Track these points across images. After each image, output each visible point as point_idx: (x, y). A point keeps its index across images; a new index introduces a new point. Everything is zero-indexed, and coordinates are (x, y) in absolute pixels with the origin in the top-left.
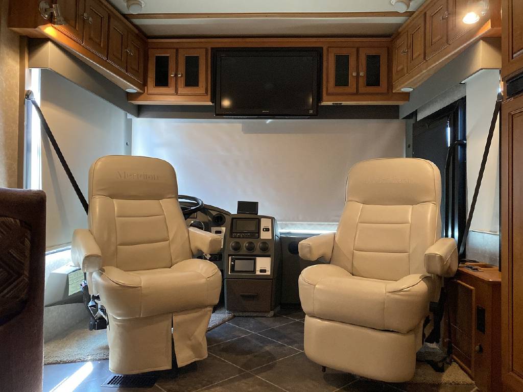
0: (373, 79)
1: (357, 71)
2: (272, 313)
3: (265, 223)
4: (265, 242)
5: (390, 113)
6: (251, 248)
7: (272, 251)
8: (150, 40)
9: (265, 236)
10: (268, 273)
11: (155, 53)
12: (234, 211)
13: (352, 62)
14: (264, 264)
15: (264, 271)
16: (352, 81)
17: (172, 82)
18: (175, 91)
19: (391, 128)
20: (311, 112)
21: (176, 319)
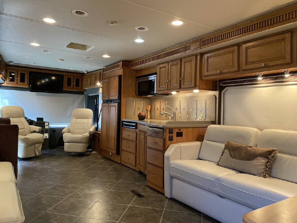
0: (77, 85)
1: (73, 83)
2: (48, 149)
3: (46, 124)
4: (46, 129)
5: (81, 93)
7: (49, 131)
9: (46, 127)
10: (48, 138)
11: (9, 71)
12: (36, 120)
13: (72, 80)
14: (46, 135)
15: (47, 137)
16: (72, 85)
17: (15, 80)
18: (16, 83)
19: (81, 97)
20: (60, 92)
21: (36, 145)
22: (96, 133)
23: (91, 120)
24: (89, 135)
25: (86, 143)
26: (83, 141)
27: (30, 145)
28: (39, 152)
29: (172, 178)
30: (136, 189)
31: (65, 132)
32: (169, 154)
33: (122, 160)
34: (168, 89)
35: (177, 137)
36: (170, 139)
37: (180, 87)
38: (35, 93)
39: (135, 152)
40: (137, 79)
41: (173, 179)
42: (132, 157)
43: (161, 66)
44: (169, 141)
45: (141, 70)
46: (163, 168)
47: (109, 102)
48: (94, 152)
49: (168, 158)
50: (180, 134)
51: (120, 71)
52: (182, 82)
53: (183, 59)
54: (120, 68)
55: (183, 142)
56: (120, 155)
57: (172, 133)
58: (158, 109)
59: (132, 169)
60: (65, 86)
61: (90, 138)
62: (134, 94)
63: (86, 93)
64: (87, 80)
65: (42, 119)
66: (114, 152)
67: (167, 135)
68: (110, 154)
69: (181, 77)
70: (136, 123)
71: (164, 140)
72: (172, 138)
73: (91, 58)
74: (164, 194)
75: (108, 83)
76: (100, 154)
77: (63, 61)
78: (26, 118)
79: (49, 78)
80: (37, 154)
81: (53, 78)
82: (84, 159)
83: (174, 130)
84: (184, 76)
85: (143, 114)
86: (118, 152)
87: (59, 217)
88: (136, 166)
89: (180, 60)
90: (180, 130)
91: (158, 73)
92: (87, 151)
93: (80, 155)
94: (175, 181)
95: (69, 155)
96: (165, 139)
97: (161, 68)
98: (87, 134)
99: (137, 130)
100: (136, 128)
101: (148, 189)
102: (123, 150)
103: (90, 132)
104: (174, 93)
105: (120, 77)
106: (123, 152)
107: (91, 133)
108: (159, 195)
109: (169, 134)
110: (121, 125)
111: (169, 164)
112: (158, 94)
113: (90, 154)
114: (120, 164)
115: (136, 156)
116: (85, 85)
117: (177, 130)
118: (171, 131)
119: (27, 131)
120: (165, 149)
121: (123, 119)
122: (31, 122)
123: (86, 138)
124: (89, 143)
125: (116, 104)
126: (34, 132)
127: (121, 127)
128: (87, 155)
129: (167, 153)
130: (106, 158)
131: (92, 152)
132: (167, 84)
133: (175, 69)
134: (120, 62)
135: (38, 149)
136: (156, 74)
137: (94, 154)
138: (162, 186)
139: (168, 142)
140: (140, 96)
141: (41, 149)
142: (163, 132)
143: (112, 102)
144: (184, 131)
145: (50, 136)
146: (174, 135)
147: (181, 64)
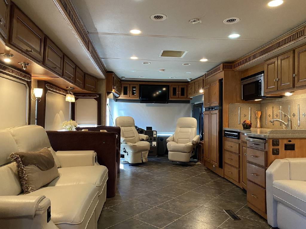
0: (183, 94)
1: (178, 92)
2: (156, 156)
3: (154, 133)
4: (155, 138)
5: (188, 102)
6: (151, 139)
7: (156, 140)
8: (122, 82)
9: (155, 136)
10: (156, 146)
11: (123, 86)
12: (146, 130)
13: (177, 89)
14: (154, 143)
16: (177, 94)
17: (128, 94)
18: (129, 96)
19: (188, 106)
20: (166, 102)
21: (143, 152)
22: (200, 143)
23: (194, 130)
24: (192, 144)
25: (189, 152)
26: (186, 151)
27: (137, 152)
28: (145, 159)
29: (276, 202)
30: (233, 208)
31: (169, 141)
32: (272, 172)
33: (225, 174)
34: (278, 89)
35: (285, 150)
36: (275, 153)
37: (294, 86)
38: (145, 104)
39: (238, 166)
40: (242, 81)
41: (278, 204)
42: (235, 171)
43: (269, 62)
44: (273, 155)
45: (247, 70)
46: (265, 188)
47: (211, 110)
48: (199, 163)
49: (271, 176)
50: (290, 147)
51: (221, 75)
52: (296, 79)
53: (296, 50)
54: (221, 71)
55: (295, 157)
56: (223, 168)
57: (278, 145)
58: (270, 116)
59: (235, 185)
60: (171, 97)
61: (194, 149)
62: (238, 99)
63: (191, 101)
64: (192, 88)
65: (151, 128)
66: (217, 164)
67: (270, 148)
68: (214, 166)
69: (294, 72)
70: (238, 132)
71: (266, 153)
72: (277, 151)
73: (190, 64)
74: (266, 220)
75: (209, 89)
76: (204, 165)
77: (164, 71)
78: (136, 127)
79: (161, 89)
80: (144, 161)
81: (164, 89)
82: (186, 169)
83: (280, 141)
84: (298, 71)
85: (248, 122)
86: (221, 165)
87: (142, 225)
88: (239, 182)
89: (292, 51)
90: (290, 141)
91: (265, 72)
92: (190, 162)
93: (183, 164)
94: (280, 207)
95: (174, 164)
96: (267, 151)
97: (268, 65)
98: (190, 144)
99: (240, 141)
100: (239, 138)
101: (249, 212)
102: (226, 163)
103: (193, 141)
104: (288, 94)
105: (221, 81)
106: (226, 165)
107: (194, 143)
108: (261, 221)
109: (273, 146)
110: (223, 135)
111: (272, 184)
112: (267, 97)
113: (194, 165)
114: (224, 178)
115: (239, 171)
116: (190, 93)
117: (286, 142)
118: (276, 142)
119: (137, 139)
120: (267, 164)
121: (225, 128)
122: (141, 131)
123: (188, 147)
124: (192, 153)
125: (217, 112)
126: (143, 140)
127: (223, 137)
128: (191, 166)
129: (269, 170)
130: (209, 170)
131: (196, 162)
132: (276, 84)
133: (286, 64)
134: (221, 64)
135: (145, 156)
136: (263, 72)
137: (198, 165)
138: (264, 211)
139: (271, 156)
140: (246, 101)
141: (148, 155)
142: (265, 144)
143: (214, 109)
144: (297, 143)
145: (158, 144)
146: (281, 148)
147: (294, 57)
